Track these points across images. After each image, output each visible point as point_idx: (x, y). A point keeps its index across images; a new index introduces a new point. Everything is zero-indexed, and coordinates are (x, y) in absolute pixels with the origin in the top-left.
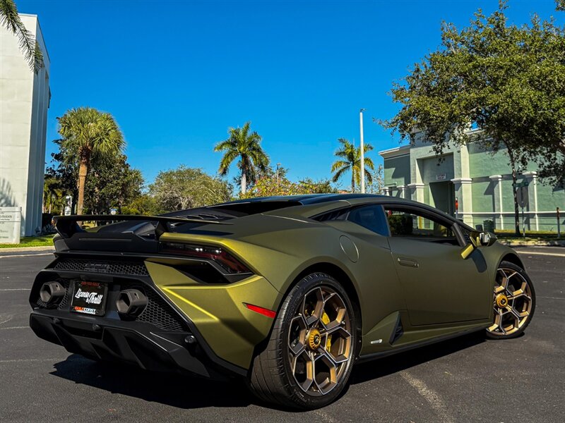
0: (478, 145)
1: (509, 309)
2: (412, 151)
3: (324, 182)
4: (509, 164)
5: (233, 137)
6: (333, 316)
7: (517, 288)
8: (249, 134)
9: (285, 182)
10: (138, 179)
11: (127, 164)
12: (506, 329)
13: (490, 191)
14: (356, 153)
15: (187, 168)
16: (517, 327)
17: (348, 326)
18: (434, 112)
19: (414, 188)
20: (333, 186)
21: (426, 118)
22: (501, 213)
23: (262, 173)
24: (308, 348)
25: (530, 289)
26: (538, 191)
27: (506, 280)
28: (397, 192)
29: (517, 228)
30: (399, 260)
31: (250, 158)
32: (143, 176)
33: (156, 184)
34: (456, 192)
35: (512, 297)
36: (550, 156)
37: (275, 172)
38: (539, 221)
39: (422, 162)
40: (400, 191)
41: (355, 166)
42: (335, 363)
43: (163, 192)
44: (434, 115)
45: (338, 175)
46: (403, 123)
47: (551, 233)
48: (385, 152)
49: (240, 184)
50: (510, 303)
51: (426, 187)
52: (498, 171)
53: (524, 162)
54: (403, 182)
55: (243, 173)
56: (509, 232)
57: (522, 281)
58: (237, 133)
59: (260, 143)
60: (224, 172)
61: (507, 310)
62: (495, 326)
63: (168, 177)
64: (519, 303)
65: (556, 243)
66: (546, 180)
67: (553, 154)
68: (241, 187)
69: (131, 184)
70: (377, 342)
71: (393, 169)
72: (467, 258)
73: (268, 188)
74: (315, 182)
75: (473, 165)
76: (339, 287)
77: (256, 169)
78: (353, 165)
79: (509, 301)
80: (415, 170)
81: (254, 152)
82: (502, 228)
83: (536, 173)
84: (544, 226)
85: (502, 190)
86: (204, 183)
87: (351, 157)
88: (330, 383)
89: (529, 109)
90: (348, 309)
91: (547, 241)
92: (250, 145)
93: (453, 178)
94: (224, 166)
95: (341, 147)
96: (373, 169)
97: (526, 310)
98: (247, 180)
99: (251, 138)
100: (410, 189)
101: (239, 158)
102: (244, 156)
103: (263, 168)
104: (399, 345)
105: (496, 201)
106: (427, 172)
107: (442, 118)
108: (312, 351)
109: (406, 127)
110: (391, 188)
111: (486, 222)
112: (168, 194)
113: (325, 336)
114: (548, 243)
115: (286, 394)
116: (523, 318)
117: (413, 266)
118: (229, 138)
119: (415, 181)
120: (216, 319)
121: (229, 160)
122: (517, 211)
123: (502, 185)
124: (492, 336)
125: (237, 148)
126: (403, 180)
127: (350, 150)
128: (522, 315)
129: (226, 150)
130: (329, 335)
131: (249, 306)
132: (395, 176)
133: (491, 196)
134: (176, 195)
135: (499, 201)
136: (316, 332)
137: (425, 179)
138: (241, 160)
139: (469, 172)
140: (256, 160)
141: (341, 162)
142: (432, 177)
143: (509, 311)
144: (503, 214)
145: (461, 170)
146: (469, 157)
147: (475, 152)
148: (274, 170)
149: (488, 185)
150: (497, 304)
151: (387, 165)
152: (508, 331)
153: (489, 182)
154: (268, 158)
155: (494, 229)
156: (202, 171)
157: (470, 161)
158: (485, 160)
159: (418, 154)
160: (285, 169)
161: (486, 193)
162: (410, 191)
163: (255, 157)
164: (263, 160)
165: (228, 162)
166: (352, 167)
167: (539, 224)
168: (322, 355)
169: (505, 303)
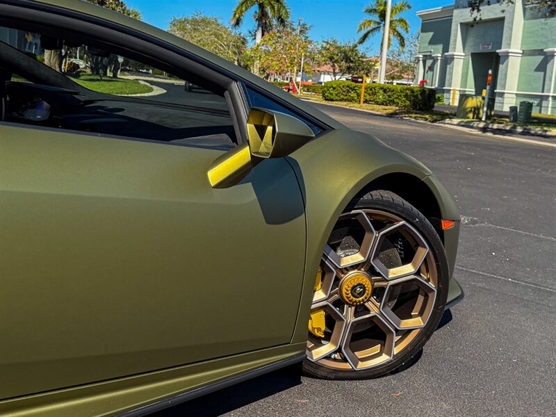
1: (374, 308)
2: (456, 12)
3: (351, 44)
9: (306, 40)
12: (359, 354)
13: (542, 67)
15: (203, 16)
16: (389, 354)
19: (452, 58)
22: (551, 94)
23: (281, 28)
27: (372, 238)
28: (431, 61)
31: (268, 9)
34: (501, 66)
35: (384, 280)
39: (466, 27)
40: (435, 60)
45: (365, 36)
48: (424, 12)
49: (255, 39)
51: (467, 57)
54: (441, 50)
55: (259, 26)
57: (417, 244)
60: (237, 23)
61: (368, 311)
62: (330, 347)
63: (181, 24)
71: (431, 34)
74: (341, 43)
75: (527, 33)
77: (275, 22)
79: (375, 289)
80: (455, 41)
81: (273, 2)
82: (549, 113)
87: (382, 15)
93: (500, 48)
94: (237, 16)
95: (373, 4)
96: (407, 32)
97: (421, 314)
98: (263, 34)
100: (447, 59)
101: (256, 8)
102: (261, 6)
103: (282, 21)
105: (547, 82)
106: (470, 40)
110: (426, 56)
111: (522, 104)
116: (409, 331)
119: (454, 49)
121: (244, 9)
124: (320, 373)
126: (440, 47)
127: (382, 8)
128: (406, 324)
132: (432, 42)
133: (542, 73)
135: (551, 80)
137: (466, 49)
138: (258, 11)
139: (520, 42)
140: (274, 11)
141: (370, 21)
142: (475, 45)
143: (372, 314)
144: (553, 97)
145: (510, 40)
146: (524, 24)
147: (531, 19)
148: (295, 26)
149: (541, 60)
150: (341, 295)
151: (424, 29)
152: (363, 360)
153: (542, 57)
154: (288, 10)
155: (531, 113)
156: (219, 21)
157: (524, 28)
158: (542, 29)
159: (461, 16)
160: (308, 26)
161: (537, 70)
162: (447, 61)
163: (273, 7)
164: (283, 12)
165: (242, 12)
166: (382, 28)
169: (361, 294)
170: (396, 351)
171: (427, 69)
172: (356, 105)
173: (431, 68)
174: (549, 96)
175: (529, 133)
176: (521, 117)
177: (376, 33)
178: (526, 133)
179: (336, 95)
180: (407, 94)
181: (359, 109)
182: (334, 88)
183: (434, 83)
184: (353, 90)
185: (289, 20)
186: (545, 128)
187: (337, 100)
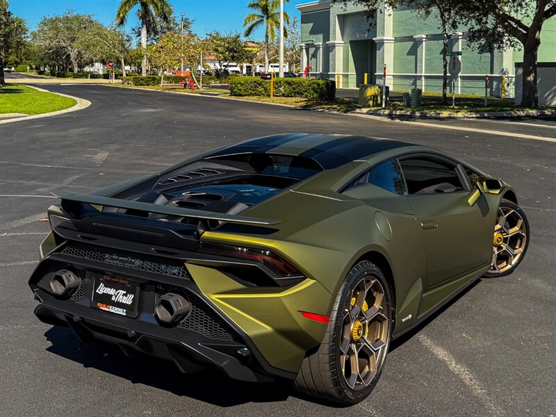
3: (233, 35)
4: (439, 28)
7: (512, 226)
9: (191, 34)
10: (21, 28)
11: (9, 12)
12: (500, 266)
13: (413, 51)
14: (271, 5)
15: (75, 14)
16: (511, 264)
17: (386, 311)
19: (333, 46)
20: (243, 39)
22: (423, 74)
23: (164, 24)
25: (526, 226)
27: (503, 219)
28: (314, 49)
30: (422, 225)
31: (151, 7)
32: (27, 26)
34: (377, 51)
35: (508, 234)
36: (481, 19)
37: (179, 23)
38: (461, 84)
39: (343, 18)
40: (317, 48)
41: (270, 20)
42: (374, 350)
43: (48, 41)
45: (250, 29)
47: (474, 97)
48: (303, 5)
49: (139, 35)
50: (505, 240)
51: (346, 45)
52: (422, 30)
53: (454, 25)
54: (322, 39)
55: (143, 23)
56: (431, 95)
57: (518, 218)
61: (502, 248)
63: (53, 23)
64: (513, 241)
65: (486, 115)
66: (475, 45)
67: (484, 18)
68: (140, 39)
69: (14, 34)
70: (407, 318)
71: (311, 25)
72: (474, 205)
73: (175, 45)
74: (223, 35)
75: (397, 23)
77: (158, 19)
78: (267, 18)
80: (335, 30)
81: (156, 1)
83: (461, 34)
84: (467, 90)
85: (426, 50)
86: (98, 34)
87: (265, 9)
88: (369, 372)
90: (386, 293)
91: (476, 111)
93: (376, 37)
94: (121, 15)
96: (288, 23)
97: (520, 247)
98: (148, 31)
100: (329, 47)
101: (138, 7)
102: (144, 5)
103: (165, 18)
105: (418, 64)
106: (348, 30)
108: (355, 343)
110: (308, 44)
111: (413, 91)
112: (54, 43)
113: (365, 325)
114: (478, 115)
116: (516, 255)
117: (433, 227)
119: (335, 38)
120: (269, 329)
121: (127, 8)
123: (426, 46)
126: (321, 36)
127: (264, 3)
128: (516, 251)
131: (305, 314)
132: (312, 32)
133: (414, 57)
134: (64, 45)
136: (358, 323)
137: (345, 37)
138: (140, 9)
139: (392, 30)
140: (158, 9)
141: (254, 15)
142: (352, 34)
143: (504, 249)
144: (425, 76)
146: (394, 14)
147: (400, 10)
148: (178, 21)
149: (411, 45)
150: (493, 243)
151: (305, 20)
152: (501, 268)
153: (413, 43)
154: (171, 8)
156: (93, 18)
157: (394, 19)
158: (409, 18)
159: (338, 9)
160: (190, 21)
161: (409, 54)
162: (329, 49)
163: (156, 6)
164: (166, 10)
165: (126, 11)
166: (265, 21)
167: (461, 87)
168: (363, 344)
169: (501, 241)
170: (514, 261)
171: (310, 56)
172: (267, 99)
173: (314, 56)
174: (422, 76)
175: (425, 116)
176: (413, 102)
178: (423, 117)
179: (245, 90)
180: (314, 87)
181: (272, 104)
182: (242, 85)
183: (318, 68)
184: (260, 85)
185: (172, 16)
186: (438, 112)
187: (245, 95)
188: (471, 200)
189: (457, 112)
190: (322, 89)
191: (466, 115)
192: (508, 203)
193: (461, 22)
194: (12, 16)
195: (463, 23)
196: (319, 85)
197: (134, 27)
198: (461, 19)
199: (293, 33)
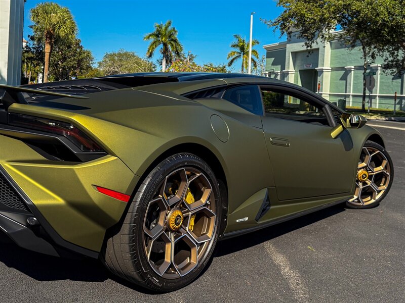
0: (340, 43)
1: (369, 183)
2: (288, 46)
3: (221, 66)
4: (361, 58)
5: (158, 31)
6: (197, 196)
7: (378, 165)
8: (170, 28)
9: (194, 64)
10: (89, 57)
12: (364, 200)
13: (344, 78)
14: (246, 46)
15: (125, 51)
16: (375, 199)
17: (213, 205)
18: (308, 15)
19: (287, 73)
20: (228, 69)
21: (302, 20)
22: (351, 94)
23: (177, 58)
24: (168, 229)
25: (390, 166)
26: (381, 79)
27: (368, 158)
28: (274, 75)
29: (363, 106)
30: (271, 139)
31: (169, 46)
33: (103, 61)
34: (318, 77)
35: (373, 172)
36: (394, 53)
37: (186, 57)
38: (379, 101)
39: (295, 54)
40: (276, 75)
41: (245, 56)
42: (197, 243)
43: (108, 68)
44: (308, 18)
45: (232, 61)
46: (283, 23)
47: (388, 110)
48: (268, 46)
49: (161, 64)
50: (370, 177)
51: (296, 73)
52: (352, 63)
53: (373, 57)
54: (280, 69)
55: (164, 56)
56: (356, 108)
57: (383, 159)
58: (160, 27)
59: (176, 36)
60: (150, 56)
61: (367, 184)
62: (355, 197)
63: (111, 57)
64: (378, 178)
65: (393, 118)
66: (389, 71)
67: (396, 52)
68: (162, 67)
69: (85, 60)
70: (243, 220)
71: (273, 59)
72: (336, 138)
73: (181, 69)
74: (215, 65)
75: (334, 58)
76: (206, 167)
77: (173, 54)
78: (244, 54)
79: (369, 176)
80: (289, 63)
81: (172, 42)
82: (351, 105)
83: (381, 66)
84: (383, 105)
85: (354, 77)
86: (136, 63)
87: (242, 48)
88: (190, 264)
89: (385, 15)
90: (214, 190)
91: (386, 117)
92: (170, 37)
93: (318, 67)
94: (150, 51)
95: (235, 41)
96: (258, 58)
97: (384, 184)
98: (167, 62)
99: (170, 32)
101: (161, 46)
102: (165, 45)
103: (178, 54)
104: (265, 221)
105: (348, 85)
106: (298, 62)
107: (315, 20)
108: (172, 231)
109: (285, 26)
110: (270, 72)
111: (340, 101)
112: (111, 69)
113: (187, 217)
114: (387, 119)
115: (139, 280)
116: (380, 191)
117: (285, 145)
118: (155, 30)
119: (288, 68)
121: (154, 47)
122: (364, 93)
123: (354, 74)
124: (353, 207)
125: (160, 39)
126: (279, 67)
127: (242, 44)
128: (380, 188)
129: (152, 39)
130: (192, 215)
131: (100, 189)
132: (274, 64)
133: (345, 81)
134: (117, 70)
135: (350, 85)
136: (178, 213)
137: (296, 67)
138: (163, 47)
139: (329, 62)
140: (173, 48)
141: (235, 52)
142: (301, 65)
143: (369, 185)
144: (352, 95)
145: (324, 62)
146: (331, 52)
147: (335, 49)
148: (186, 56)
149: (343, 73)
150: (358, 178)
151: (269, 56)
152: (366, 202)
153: (344, 71)
154: (182, 47)
155: (345, 106)
156: (136, 54)
157: (331, 54)
158: (343, 54)
159: (292, 48)
160: (194, 56)
161: (341, 79)
162: (284, 75)
163: (172, 45)
164: (179, 48)
165: (153, 48)
166: (242, 56)
167: (379, 103)
168: (183, 235)
169: (365, 177)
170: (377, 197)
174: (350, 95)
177: (238, 59)
185: (182, 52)
188: (334, 134)
189: (371, 116)
190: (274, 99)
191: (378, 118)
192: (374, 145)
193: (378, 54)
194: (83, 49)
195: (380, 55)
196: (271, 95)
197: (158, 59)
198: (379, 52)
199: (261, 66)
